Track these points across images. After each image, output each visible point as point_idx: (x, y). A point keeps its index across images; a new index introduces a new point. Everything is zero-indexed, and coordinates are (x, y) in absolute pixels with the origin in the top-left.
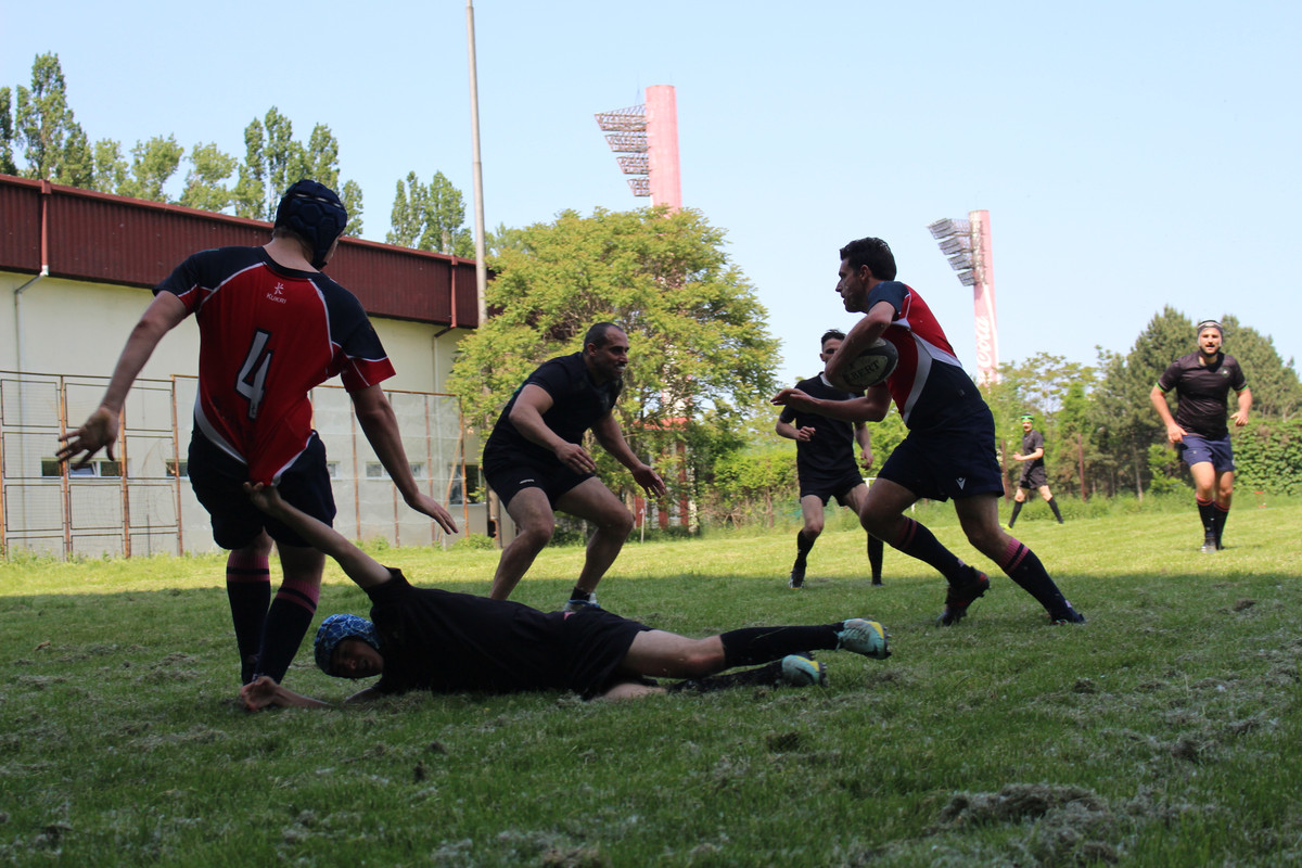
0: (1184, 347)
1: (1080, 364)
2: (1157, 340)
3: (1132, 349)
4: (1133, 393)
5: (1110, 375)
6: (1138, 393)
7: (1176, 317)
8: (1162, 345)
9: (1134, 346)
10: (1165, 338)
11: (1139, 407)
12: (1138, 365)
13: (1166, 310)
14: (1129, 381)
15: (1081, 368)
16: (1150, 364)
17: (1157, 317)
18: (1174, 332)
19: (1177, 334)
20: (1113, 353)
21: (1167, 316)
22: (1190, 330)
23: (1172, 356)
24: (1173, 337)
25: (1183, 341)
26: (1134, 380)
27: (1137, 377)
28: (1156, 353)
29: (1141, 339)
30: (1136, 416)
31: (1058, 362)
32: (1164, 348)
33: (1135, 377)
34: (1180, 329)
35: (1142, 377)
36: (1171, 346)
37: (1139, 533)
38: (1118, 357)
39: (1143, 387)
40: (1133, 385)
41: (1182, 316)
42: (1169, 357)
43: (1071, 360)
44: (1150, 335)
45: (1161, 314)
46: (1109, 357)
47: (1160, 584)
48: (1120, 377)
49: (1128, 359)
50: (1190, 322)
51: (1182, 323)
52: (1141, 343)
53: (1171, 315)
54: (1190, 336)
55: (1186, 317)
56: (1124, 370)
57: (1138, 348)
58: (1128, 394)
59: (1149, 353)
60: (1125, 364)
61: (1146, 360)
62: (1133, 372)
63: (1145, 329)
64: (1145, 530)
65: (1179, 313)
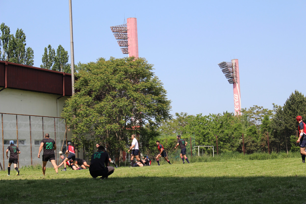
0: (301, 104)
1: (267, 109)
2: (292, 102)
3: (284, 105)
4: (285, 119)
5: (277, 113)
6: (286, 119)
7: (298, 94)
8: (295, 103)
9: (285, 104)
10: (295, 101)
11: (287, 124)
12: (286, 110)
13: (295, 92)
14: (284, 115)
15: (268, 110)
16: (290, 109)
17: (292, 94)
18: (298, 99)
19: (299, 100)
20: (278, 106)
21: (295, 94)
22: (303, 98)
23: (298, 107)
24: (298, 101)
25: (301, 102)
26: (285, 115)
27: (286, 114)
28: (292, 106)
29: (287, 101)
30: (286, 126)
31: (260, 109)
32: (295, 104)
33: (285, 114)
34: (300, 98)
35: (288, 113)
36: (297, 103)
37: (288, 164)
38: (280, 107)
39: (288, 117)
40: (285, 116)
41: (301, 94)
42: (296, 107)
43: (264, 108)
44: (290, 100)
45: (294, 93)
46: (277, 107)
47: (295, 180)
48: (281, 113)
49: (283, 108)
50: (303, 96)
51: (301, 96)
52: (287, 102)
53: (297, 93)
54: (303, 100)
55: (302, 94)
56: (282, 111)
57: (286, 104)
58: (283, 119)
59: (290, 105)
60: (282, 109)
61: (289, 108)
62: (285, 112)
63: (289, 98)
64: (290, 163)
65: (300, 93)
